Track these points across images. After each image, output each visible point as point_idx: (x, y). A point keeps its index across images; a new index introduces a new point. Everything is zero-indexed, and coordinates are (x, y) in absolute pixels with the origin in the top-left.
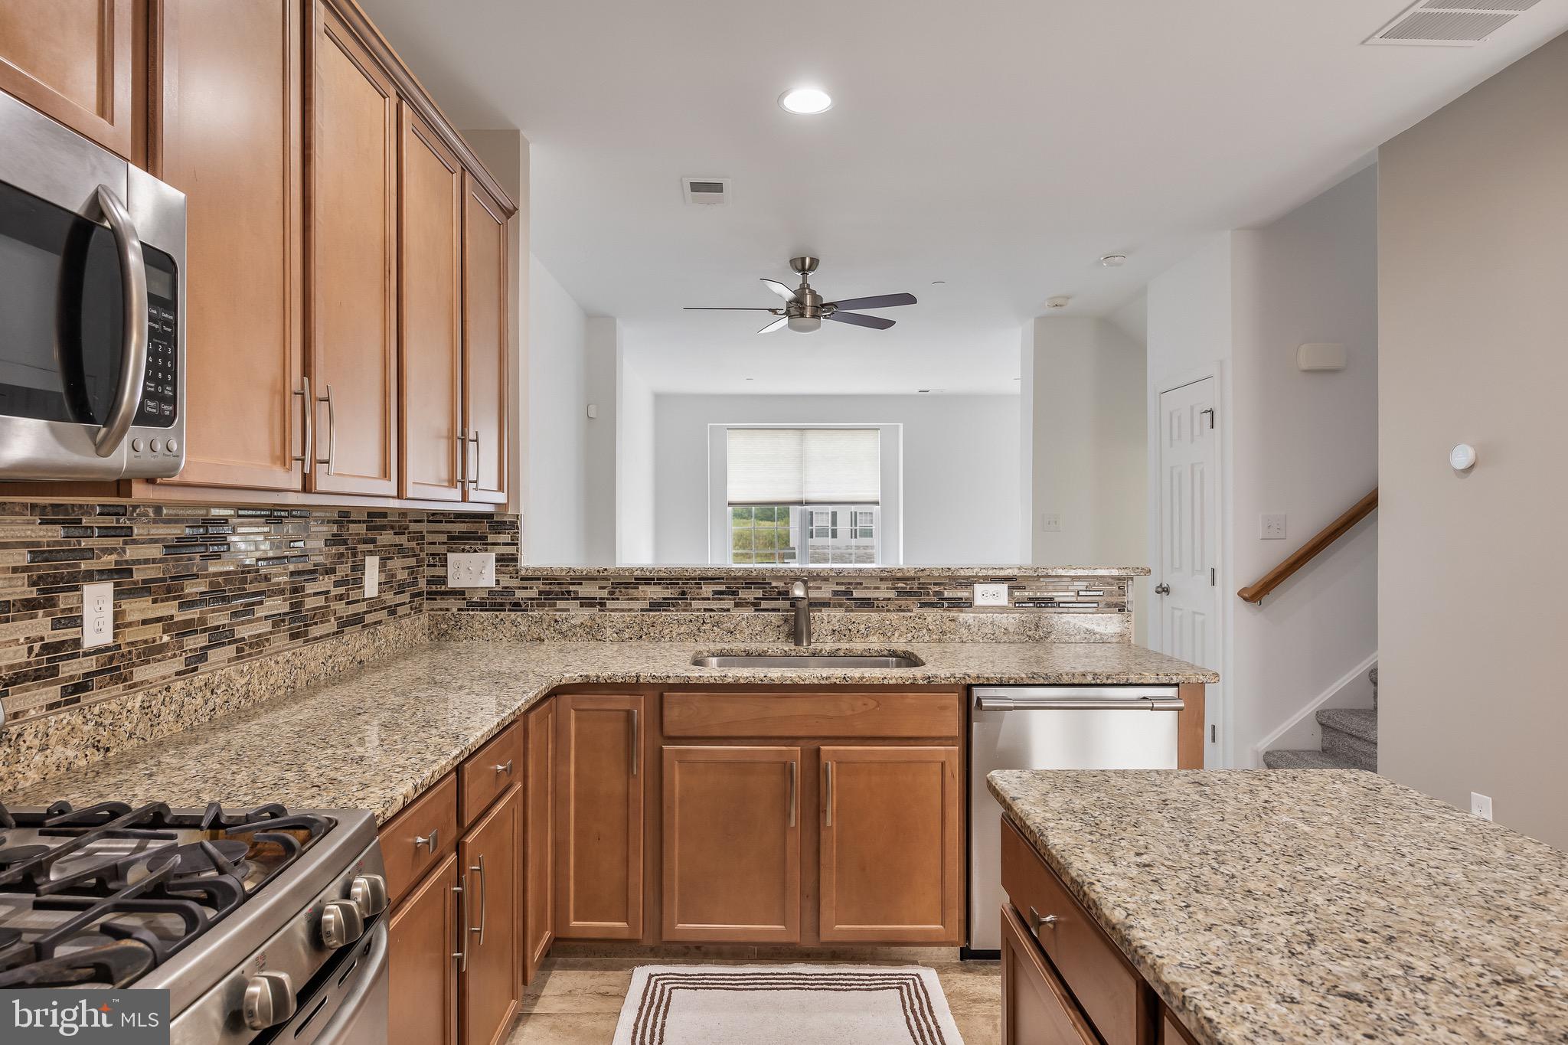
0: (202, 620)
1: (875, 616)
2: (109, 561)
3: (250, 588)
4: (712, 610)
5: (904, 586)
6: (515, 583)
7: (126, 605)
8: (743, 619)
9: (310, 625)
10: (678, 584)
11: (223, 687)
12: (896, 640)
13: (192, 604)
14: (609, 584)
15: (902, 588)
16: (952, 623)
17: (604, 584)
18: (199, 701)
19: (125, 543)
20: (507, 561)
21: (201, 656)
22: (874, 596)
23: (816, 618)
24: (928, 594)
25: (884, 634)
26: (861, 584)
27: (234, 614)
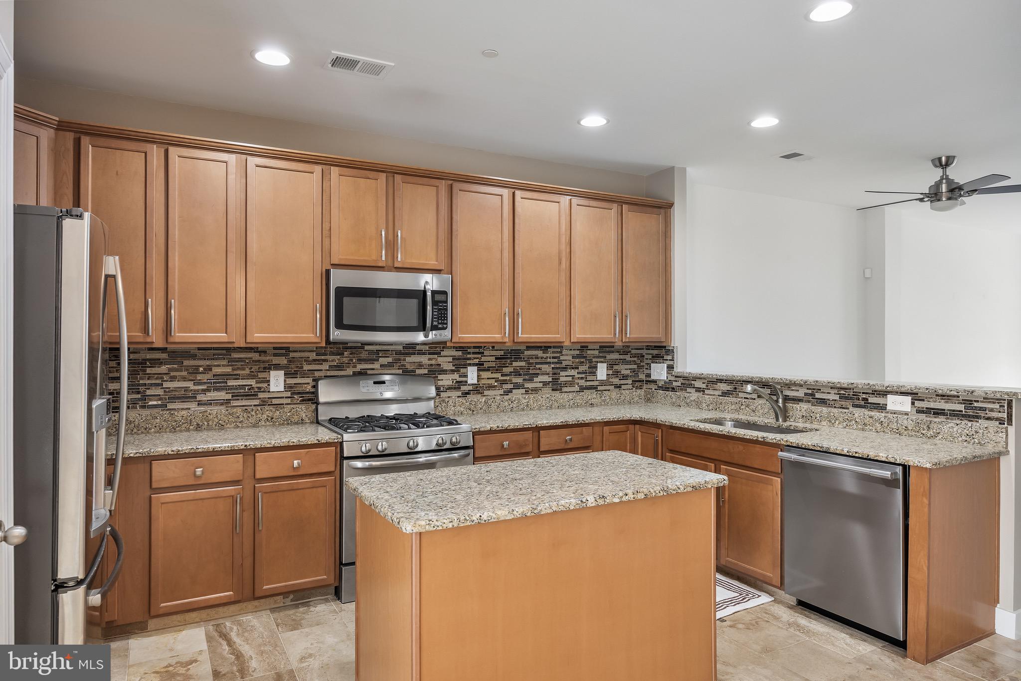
0: (510, 380)
1: (825, 410)
2: (477, 361)
3: (531, 372)
4: (747, 398)
5: (845, 393)
6: (673, 378)
7: (481, 373)
8: (759, 404)
9: (563, 387)
10: (733, 383)
11: (517, 401)
12: (837, 426)
13: (506, 375)
14: (706, 381)
15: (844, 394)
16: (871, 419)
17: (704, 381)
18: (506, 404)
19: (481, 356)
20: (670, 368)
21: (510, 391)
22: (827, 398)
23: (794, 408)
24: (859, 399)
25: (830, 421)
26: (820, 390)
27: (524, 380)
